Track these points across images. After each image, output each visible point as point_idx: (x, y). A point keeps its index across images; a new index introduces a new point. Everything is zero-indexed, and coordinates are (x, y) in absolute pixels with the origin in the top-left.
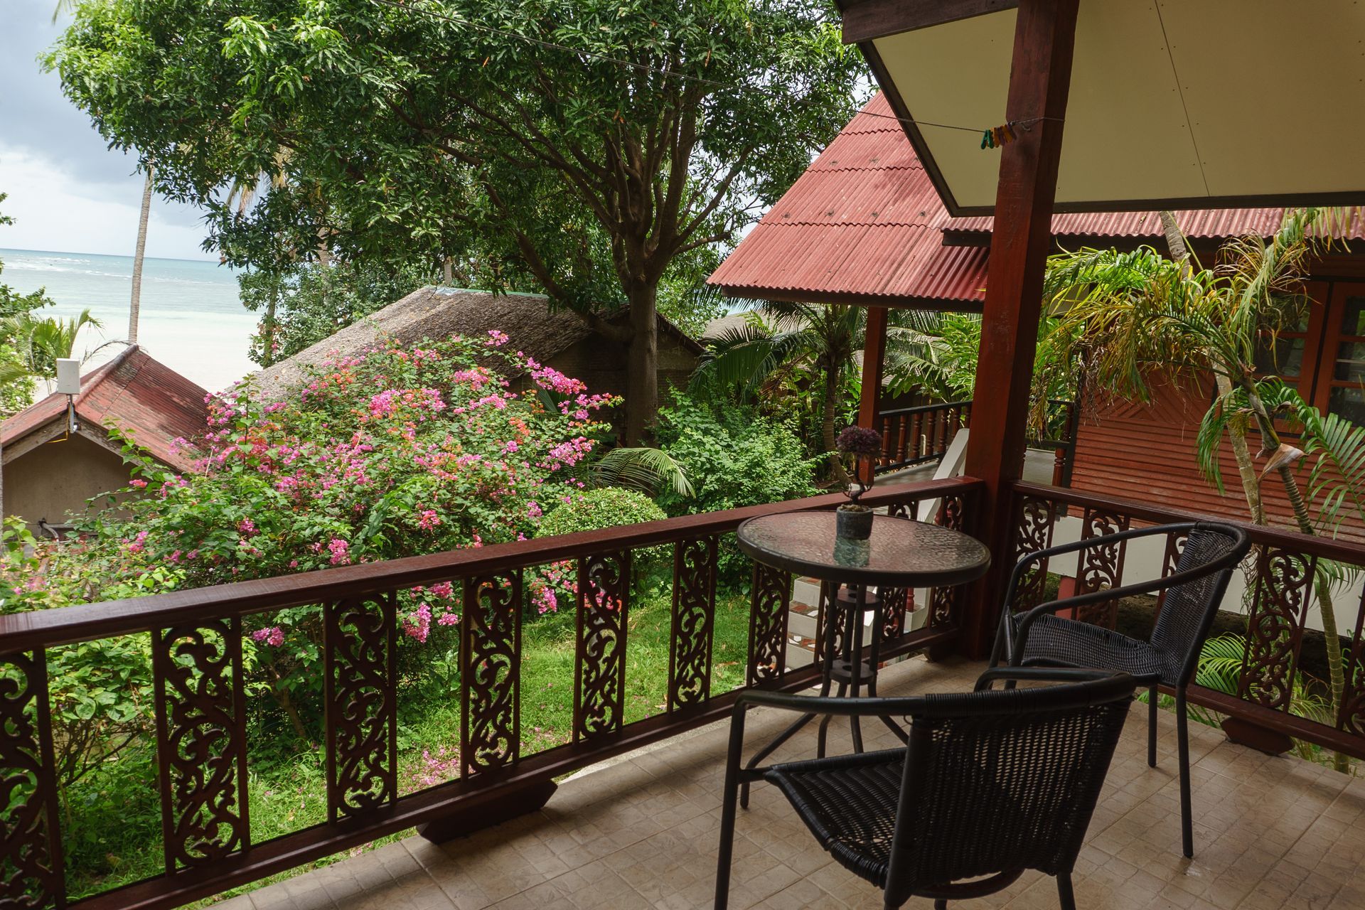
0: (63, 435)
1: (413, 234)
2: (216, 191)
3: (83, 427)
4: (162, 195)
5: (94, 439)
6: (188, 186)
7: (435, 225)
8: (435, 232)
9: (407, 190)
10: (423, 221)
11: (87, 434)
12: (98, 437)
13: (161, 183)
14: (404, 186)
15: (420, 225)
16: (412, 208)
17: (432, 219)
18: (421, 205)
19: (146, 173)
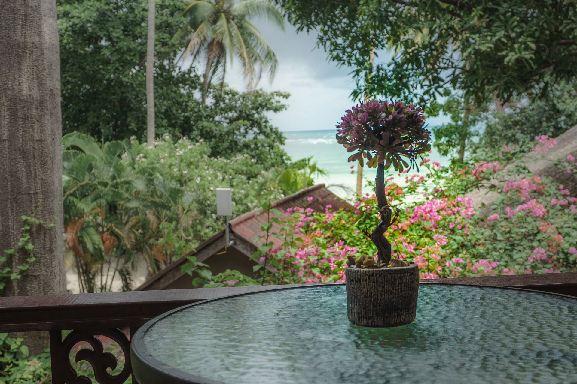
0: (223, 249)
1: (507, 60)
2: (375, 54)
3: (238, 243)
4: (336, 62)
5: (245, 252)
6: (355, 52)
7: (527, 48)
8: (527, 55)
9: (500, 20)
10: (516, 46)
11: (240, 248)
12: (247, 250)
13: (335, 53)
14: (498, 17)
15: (513, 50)
16: (505, 36)
17: (525, 43)
18: (513, 31)
19: (323, 47)
